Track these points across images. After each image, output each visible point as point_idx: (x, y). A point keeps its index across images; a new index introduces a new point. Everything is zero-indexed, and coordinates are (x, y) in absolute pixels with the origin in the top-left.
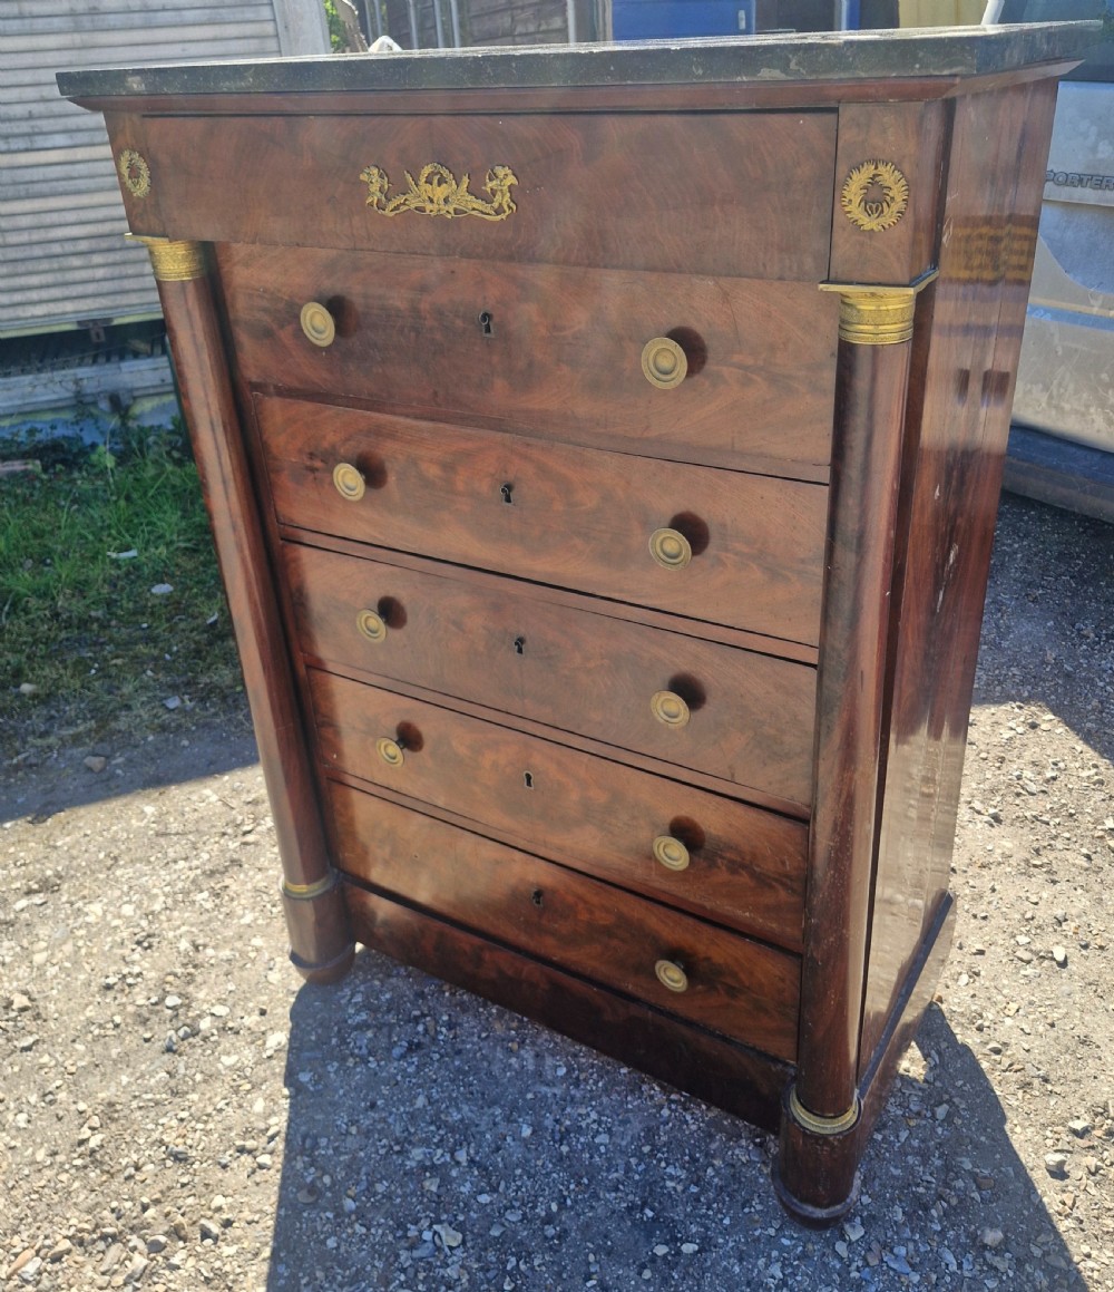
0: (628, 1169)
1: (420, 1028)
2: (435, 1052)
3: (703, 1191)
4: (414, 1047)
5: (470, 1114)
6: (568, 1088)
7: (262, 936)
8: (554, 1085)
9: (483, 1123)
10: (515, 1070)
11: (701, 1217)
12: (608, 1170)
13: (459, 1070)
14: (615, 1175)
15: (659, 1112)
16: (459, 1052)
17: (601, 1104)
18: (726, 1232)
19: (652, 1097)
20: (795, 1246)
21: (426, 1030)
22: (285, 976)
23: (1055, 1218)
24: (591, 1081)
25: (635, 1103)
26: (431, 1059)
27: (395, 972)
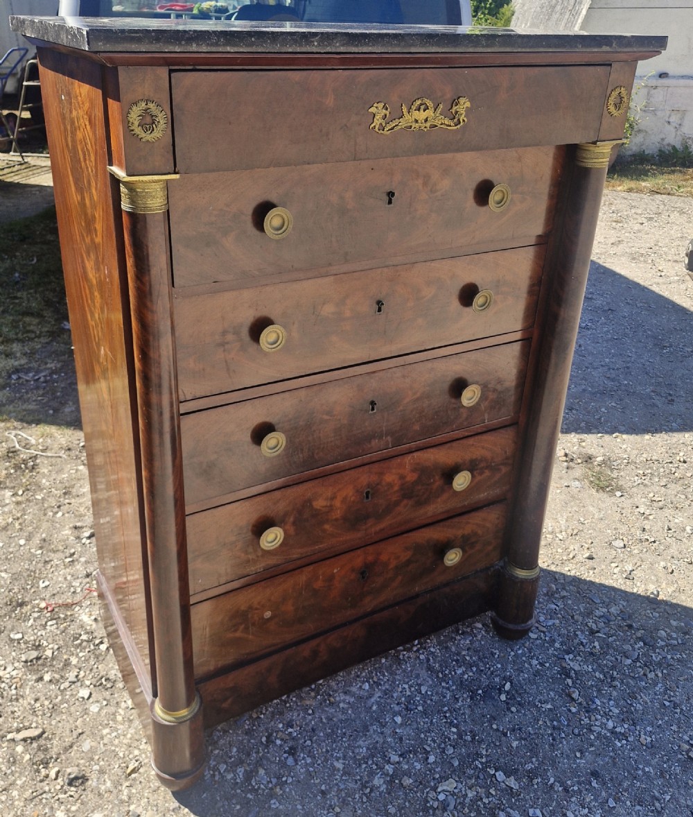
0: (448, 689)
1: (278, 742)
2: (305, 741)
3: (477, 666)
4: (292, 752)
5: (366, 742)
6: (379, 689)
7: (92, 812)
8: (373, 694)
9: (377, 739)
10: (349, 708)
11: (492, 673)
12: (445, 697)
13: (328, 736)
14: (448, 695)
15: (420, 660)
16: (313, 730)
17: (400, 680)
18: (504, 669)
19: (409, 657)
20: (523, 650)
21: (282, 740)
22: (155, 809)
23: (549, 568)
24: (381, 677)
25: (409, 666)
26: (308, 746)
27: (215, 738)
